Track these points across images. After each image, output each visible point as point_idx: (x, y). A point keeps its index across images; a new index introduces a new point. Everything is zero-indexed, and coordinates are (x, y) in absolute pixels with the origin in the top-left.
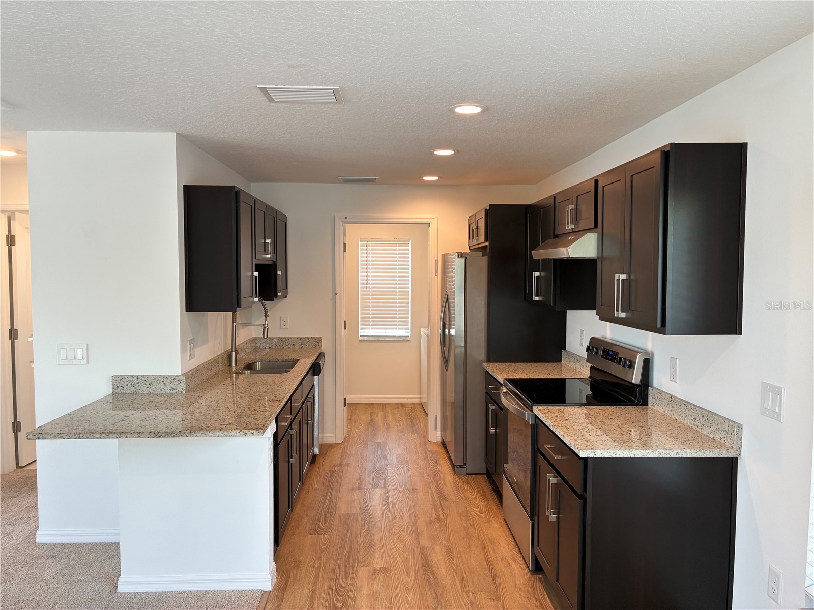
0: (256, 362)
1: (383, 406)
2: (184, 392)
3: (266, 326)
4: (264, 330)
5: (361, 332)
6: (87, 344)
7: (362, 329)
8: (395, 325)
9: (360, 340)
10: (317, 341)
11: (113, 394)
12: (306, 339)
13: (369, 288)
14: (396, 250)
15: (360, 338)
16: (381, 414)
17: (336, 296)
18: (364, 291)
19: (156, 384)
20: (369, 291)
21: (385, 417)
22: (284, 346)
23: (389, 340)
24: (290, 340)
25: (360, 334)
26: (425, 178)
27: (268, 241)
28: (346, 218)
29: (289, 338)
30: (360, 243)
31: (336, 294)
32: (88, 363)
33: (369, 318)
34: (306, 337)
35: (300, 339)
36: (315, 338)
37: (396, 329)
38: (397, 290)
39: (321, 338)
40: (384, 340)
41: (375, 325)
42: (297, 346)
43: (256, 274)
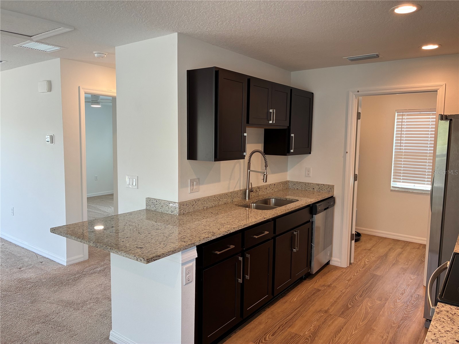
0: (271, 199)
1: (407, 243)
2: (178, 215)
3: (265, 173)
4: (264, 176)
5: (393, 184)
6: (138, 176)
7: (394, 181)
8: (425, 181)
9: (391, 190)
10: (331, 187)
11: (147, 210)
12: (322, 185)
13: (402, 149)
14: (429, 118)
15: (392, 188)
16: (399, 250)
17: (347, 154)
18: (398, 152)
19: (165, 207)
20: (402, 152)
21: (400, 254)
22: (307, 189)
23: (417, 193)
24: (311, 185)
25: (392, 185)
26: (425, 48)
27: (271, 111)
28: (358, 91)
29: (311, 183)
30: (396, 114)
31: (347, 152)
32: (138, 189)
33: (401, 173)
34: (322, 184)
35: (318, 185)
36: (329, 185)
37: (424, 184)
38: (428, 152)
39: (333, 186)
40: (412, 192)
41: (406, 180)
42: (315, 190)
43: (245, 134)
